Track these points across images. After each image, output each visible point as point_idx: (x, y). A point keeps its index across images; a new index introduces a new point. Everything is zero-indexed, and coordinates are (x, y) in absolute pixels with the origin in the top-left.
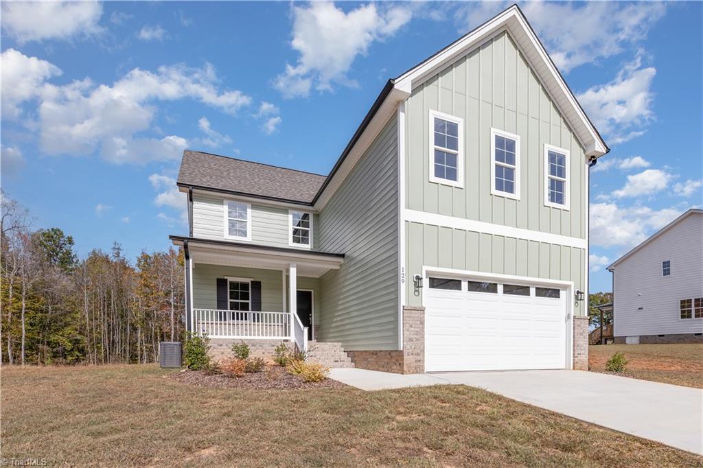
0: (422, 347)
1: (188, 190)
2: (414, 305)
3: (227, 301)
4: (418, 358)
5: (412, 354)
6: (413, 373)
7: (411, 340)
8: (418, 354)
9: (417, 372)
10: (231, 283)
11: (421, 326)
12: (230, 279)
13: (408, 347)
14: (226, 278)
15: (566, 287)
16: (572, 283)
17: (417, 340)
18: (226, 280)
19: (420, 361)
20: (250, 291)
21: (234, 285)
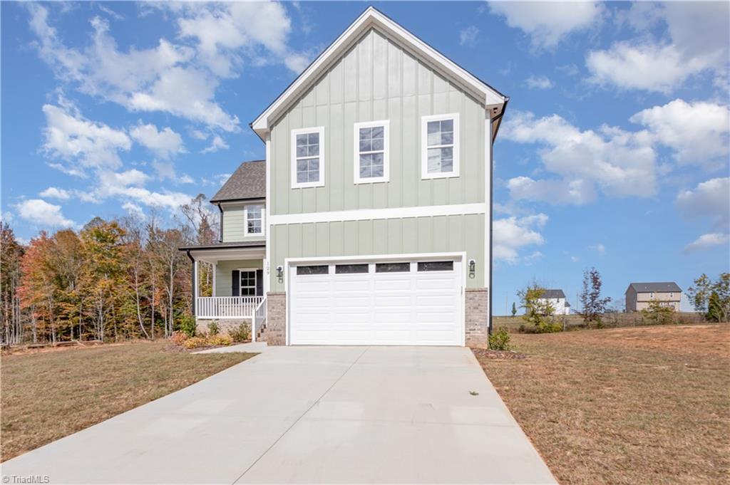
0: (283, 325)
1: (217, 204)
2: (278, 291)
3: (238, 288)
4: (279, 333)
5: (274, 330)
6: (275, 345)
7: (273, 319)
8: (279, 330)
9: (278, 345)
10: (242, 273)
11: (282, 307)
12: (241, 270)
13: (271, 324)
14: (238, 269)
15: (459, 259)
16: (464, 254)
17: (279, 318)
18: (238, 271)
19: (281, 335)
20: (256, 279)
21: (244, 274)
